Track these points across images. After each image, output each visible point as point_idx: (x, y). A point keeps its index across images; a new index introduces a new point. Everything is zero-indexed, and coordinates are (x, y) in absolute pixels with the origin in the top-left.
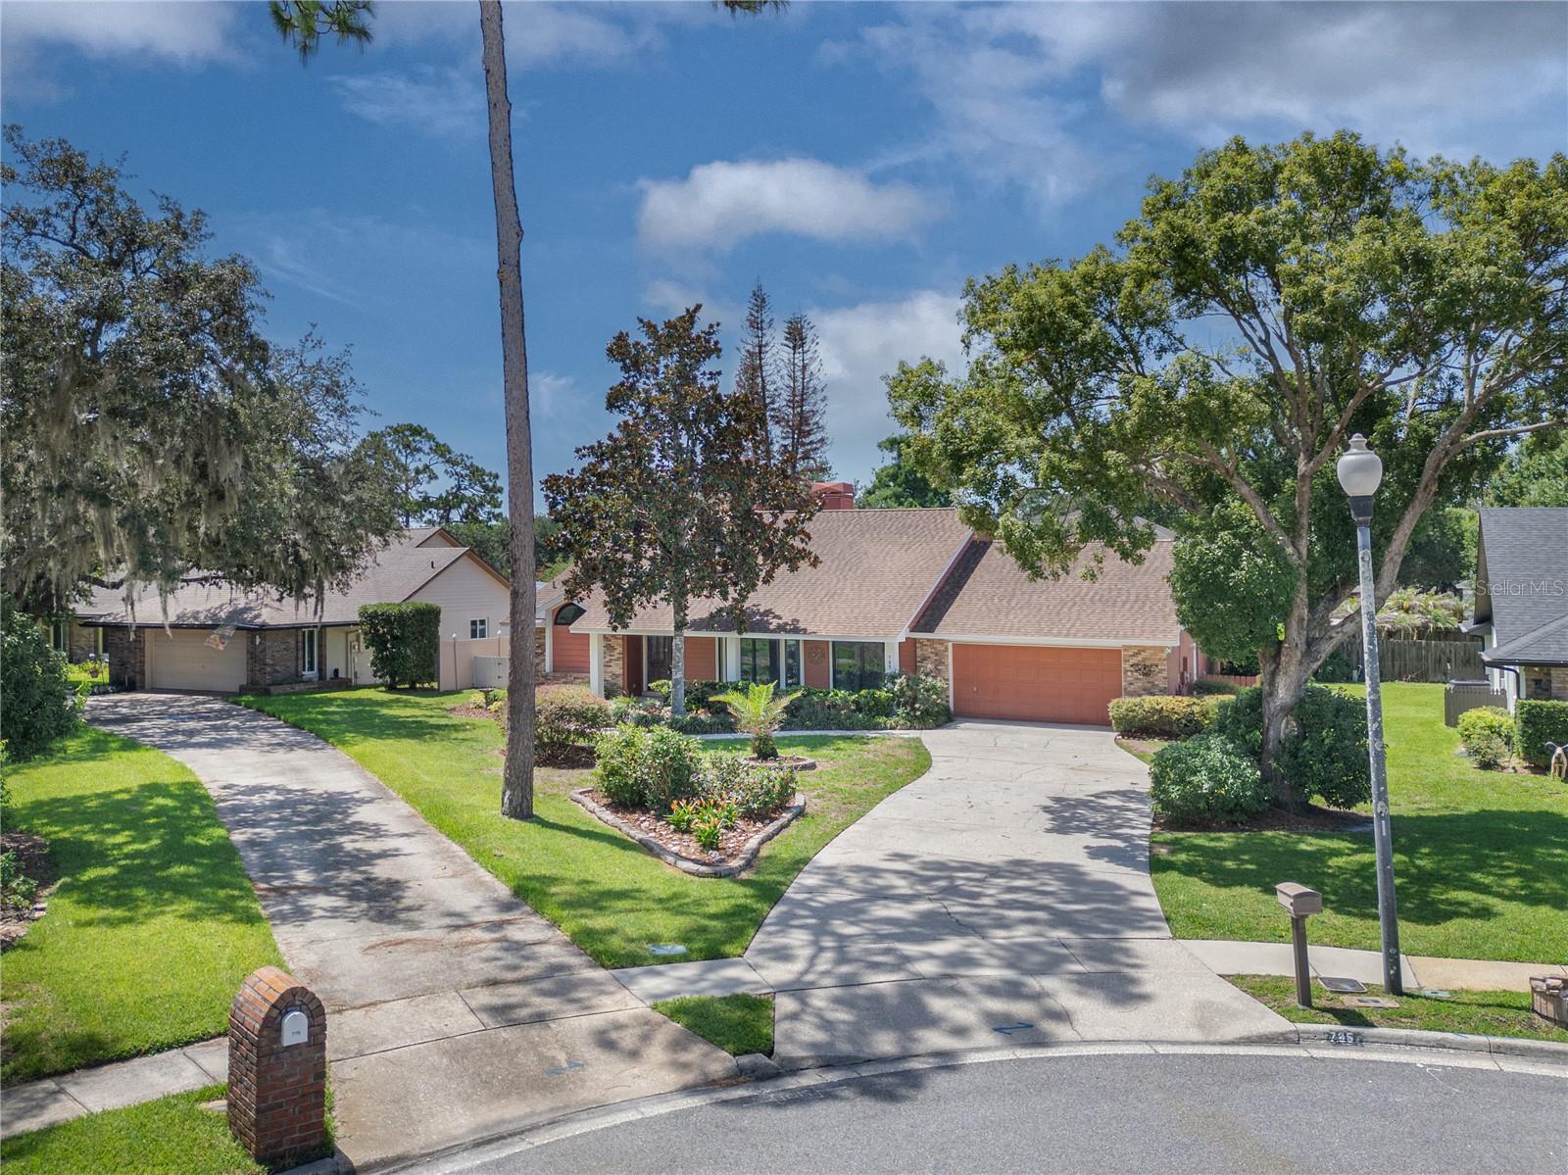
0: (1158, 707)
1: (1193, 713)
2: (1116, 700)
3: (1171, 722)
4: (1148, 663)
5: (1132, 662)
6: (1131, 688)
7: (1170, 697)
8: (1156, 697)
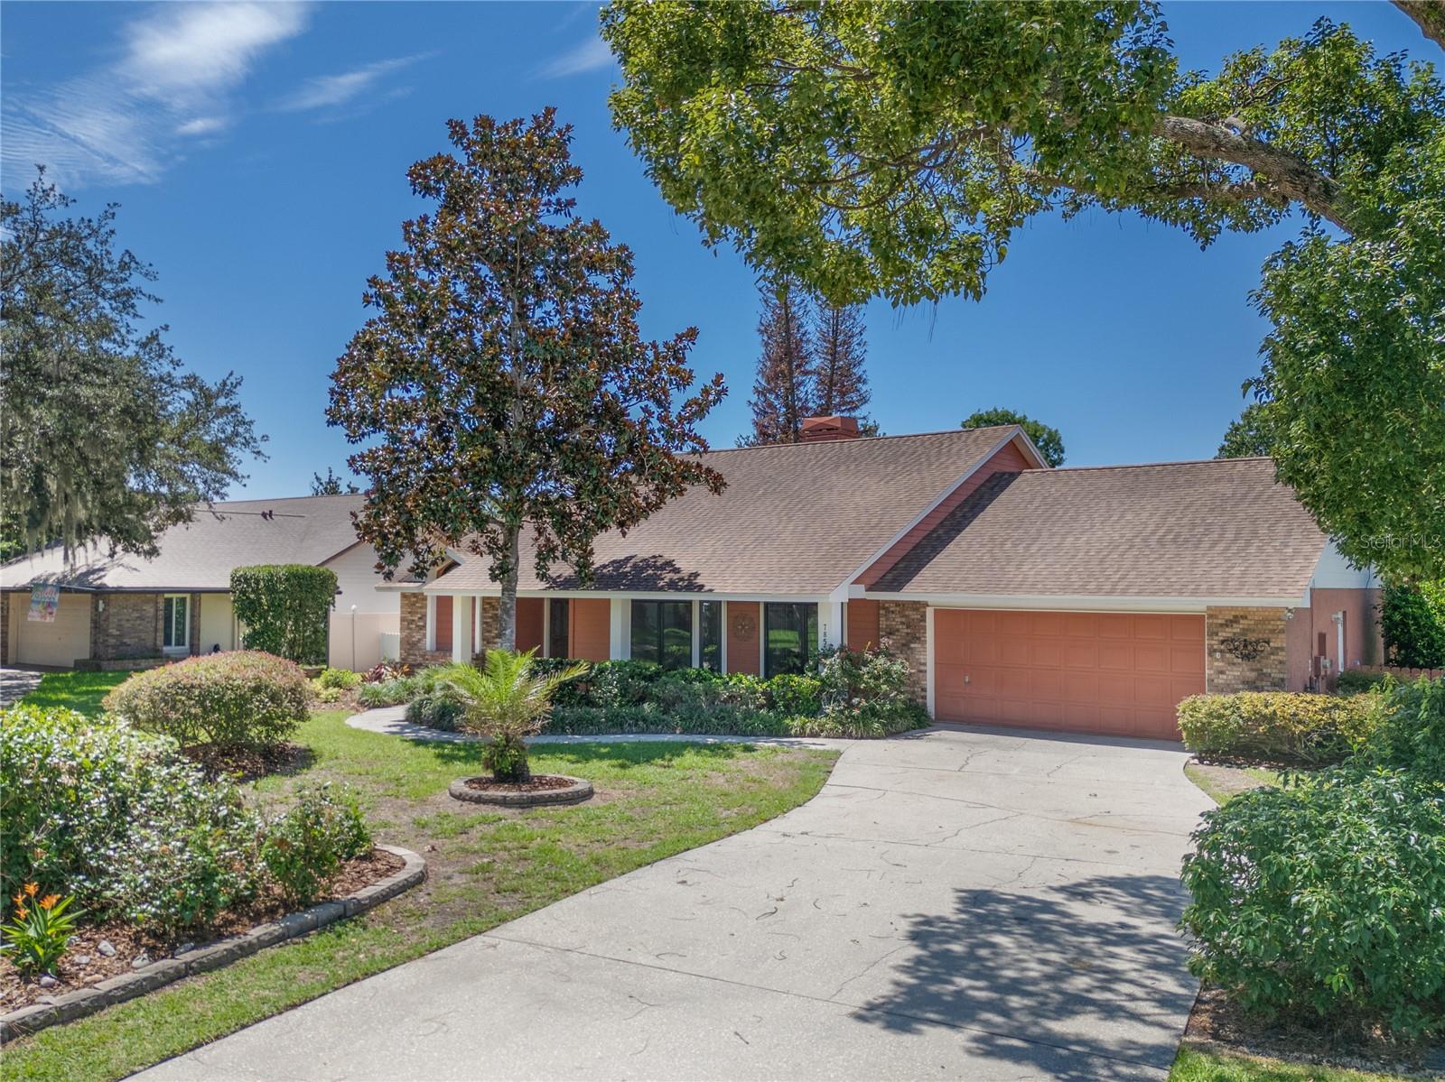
0: (1266, 711)
1: (1333, 723)
2: (1190, 699)
3: (1292, 740)
4: (1252, 637)
5: (1223, 635)
6: (1221, 679)
7: (1290, 696)
8: (1263, 695)
